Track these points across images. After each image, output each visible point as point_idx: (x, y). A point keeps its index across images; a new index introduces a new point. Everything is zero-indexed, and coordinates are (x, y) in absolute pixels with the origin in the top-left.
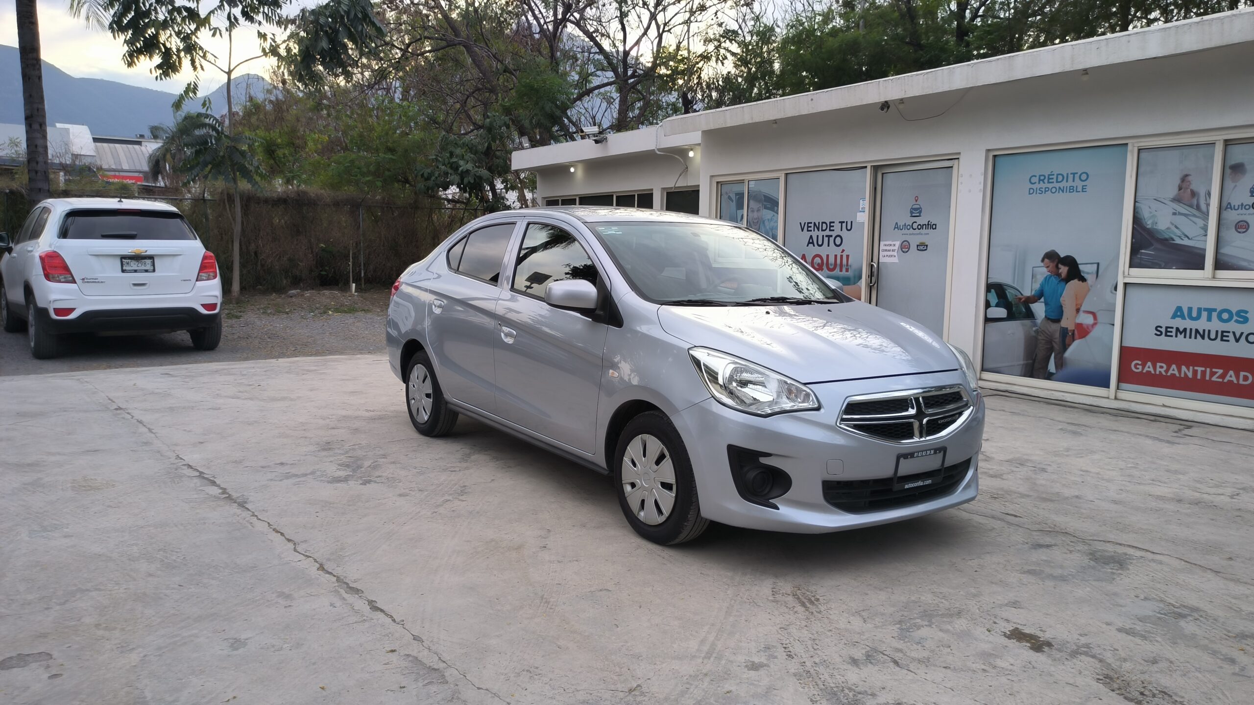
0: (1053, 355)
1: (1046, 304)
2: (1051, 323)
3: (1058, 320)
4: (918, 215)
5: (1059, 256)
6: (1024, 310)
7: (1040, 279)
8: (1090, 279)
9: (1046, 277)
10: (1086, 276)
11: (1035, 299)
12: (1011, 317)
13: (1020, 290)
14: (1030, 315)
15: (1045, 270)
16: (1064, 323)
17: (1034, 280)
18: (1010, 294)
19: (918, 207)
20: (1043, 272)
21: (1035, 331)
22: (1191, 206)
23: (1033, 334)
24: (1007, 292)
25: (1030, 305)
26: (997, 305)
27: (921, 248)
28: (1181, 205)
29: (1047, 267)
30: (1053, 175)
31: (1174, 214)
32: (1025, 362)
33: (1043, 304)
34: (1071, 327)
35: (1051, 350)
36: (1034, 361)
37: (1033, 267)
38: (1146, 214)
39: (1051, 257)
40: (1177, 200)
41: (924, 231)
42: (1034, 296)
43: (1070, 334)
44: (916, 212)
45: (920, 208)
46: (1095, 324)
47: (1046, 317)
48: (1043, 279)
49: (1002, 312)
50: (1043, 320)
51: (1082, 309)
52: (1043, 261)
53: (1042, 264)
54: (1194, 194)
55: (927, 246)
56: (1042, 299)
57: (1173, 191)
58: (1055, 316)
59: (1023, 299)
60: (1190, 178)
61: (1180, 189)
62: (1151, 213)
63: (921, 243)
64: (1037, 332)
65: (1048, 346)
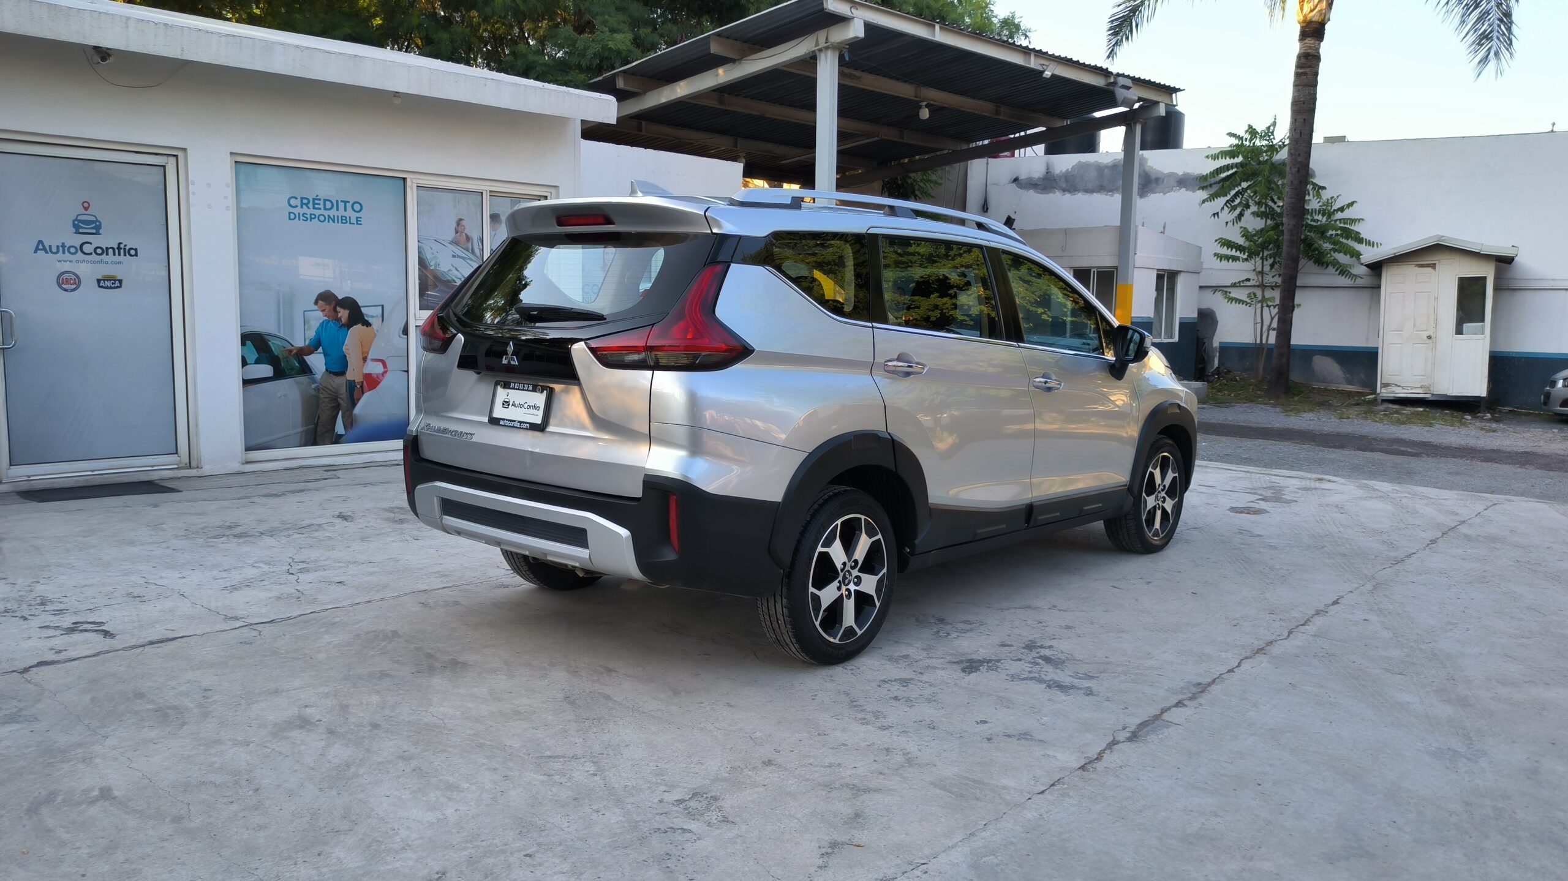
0: (340, 413)
1: (326, 355)
2: (335, 377)
3: (342, 373)
4: (94, 231)
5: (337, 297)
6: (297, 365)
7: (315, 325)
8: (375, 323)
9: (323, 322)
10: (370, 320)
11: (312, 349)
12: (279, 374)
13: (290, 341)
14: (306, 370)
15: (320, 314)
16: (350, 375)
17: (306, 326)
18: (275, 346)
19: (93, 219)
20: (318, 317)
21: (314, 389)
22: (467, 250)
23: (313, 392)
24: (270, 343)
25: (305, 357)
26: (257, 362)
27: (108, 284)
28: (459, 248)
29: (323, 311)
30: (320, 200)
31: (454, 256)
32: (305, 428)
33: (322, 355)
34: (358, 379)
35: (337, 408)
36: (317, 425)
37: (304, 311)
38: (428, 255)
39: (326, 298)
40: (455, 242)
41: (110, 257)
42: (308, 347)
43: (358, 386)
44: (87, 225)
45: (97, 221)
46: (385, 372)
47: (327, 370)
48: (318, 325)
49: (266, 370)
50: (323, 374)
51: (370, 357)
52: (316, 303)
53: (316, 307)
54: (468, 238)
55: (120, 281)
56: (320, 350)
57: (451, 235)
58: (338, 367)
59: (295, 351)
60: (463, 223)
61: (457, 233)
62: (433, 254)
63: (105, 276)
64: (317, 389)
65: (333, 405)
